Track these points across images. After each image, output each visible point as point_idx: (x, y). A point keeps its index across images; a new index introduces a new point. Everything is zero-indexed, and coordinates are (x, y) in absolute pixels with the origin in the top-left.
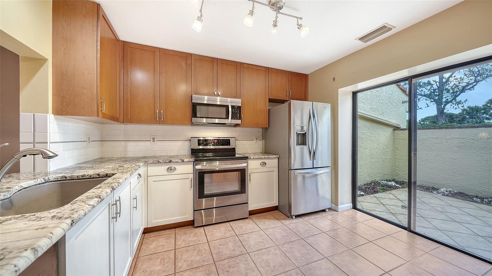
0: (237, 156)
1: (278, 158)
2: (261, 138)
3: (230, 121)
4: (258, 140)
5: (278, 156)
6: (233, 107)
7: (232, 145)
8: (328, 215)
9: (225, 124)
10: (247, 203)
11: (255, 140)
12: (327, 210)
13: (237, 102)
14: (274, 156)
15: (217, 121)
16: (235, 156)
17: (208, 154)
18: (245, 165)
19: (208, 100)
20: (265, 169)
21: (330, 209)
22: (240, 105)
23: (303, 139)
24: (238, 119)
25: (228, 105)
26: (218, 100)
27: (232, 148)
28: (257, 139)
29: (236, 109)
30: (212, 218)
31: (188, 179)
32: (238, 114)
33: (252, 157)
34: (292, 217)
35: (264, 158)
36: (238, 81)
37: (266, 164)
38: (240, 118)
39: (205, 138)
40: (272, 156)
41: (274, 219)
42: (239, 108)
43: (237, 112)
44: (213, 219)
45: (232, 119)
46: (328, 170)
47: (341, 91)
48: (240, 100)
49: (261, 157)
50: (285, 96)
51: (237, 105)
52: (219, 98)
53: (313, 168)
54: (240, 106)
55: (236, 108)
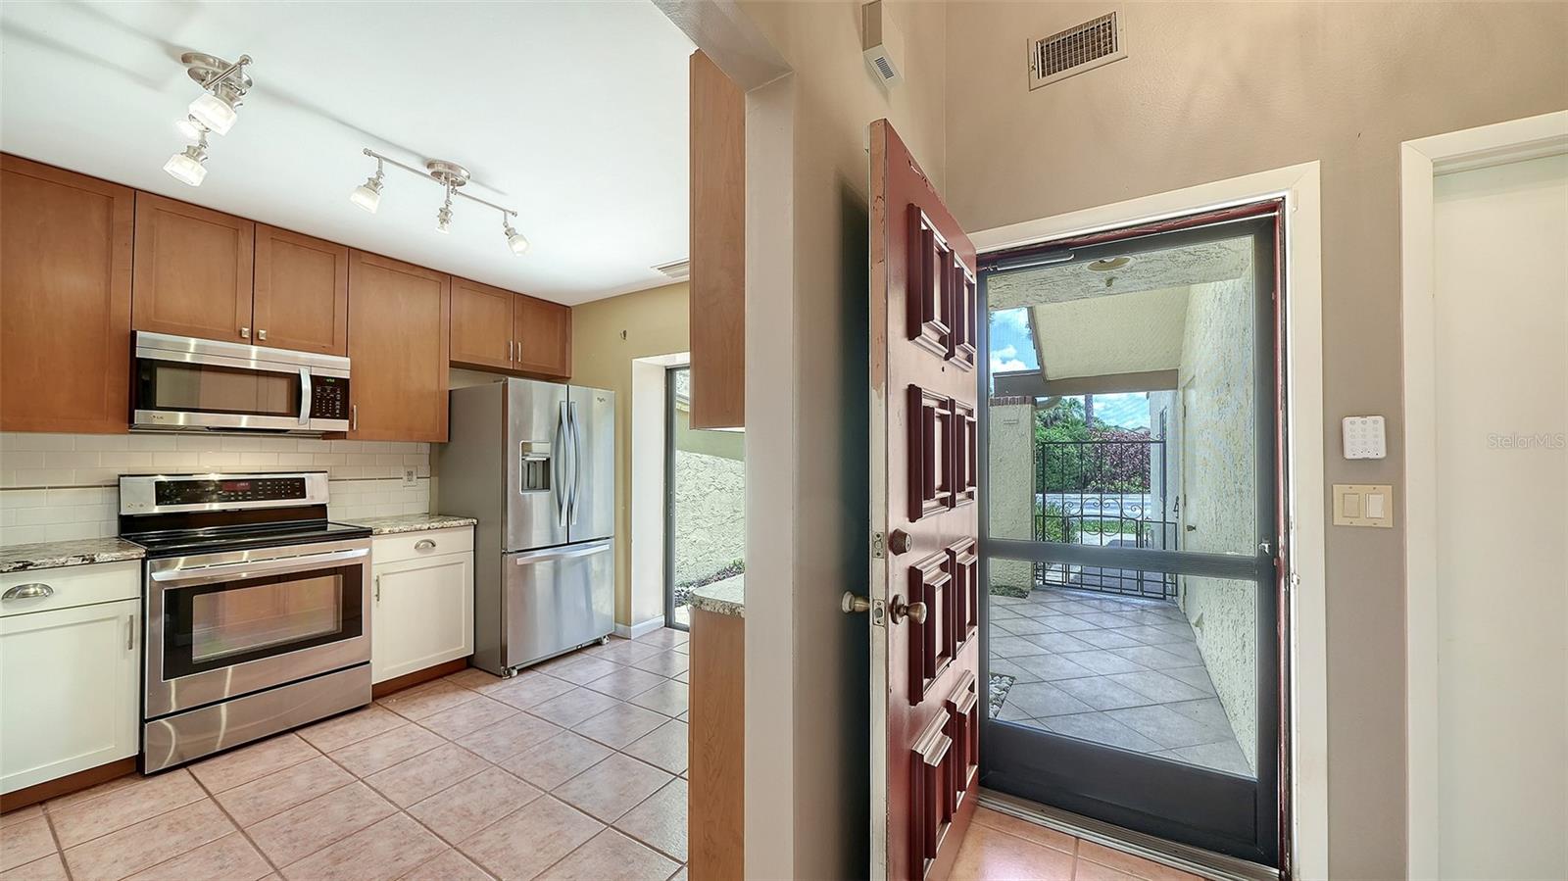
0: (330, 528)
1: (475, 526)
2: (425, 471)
3: (305, 421)
4: (415, 477)
5: (475, 521)
6: (316, 381)
7: (312, 497)
8: (608, 650)
9: (285, 431)
10: (368, 662)
11: (405, 478)
12: (605, 641)
13: (337, 366)
14: (462, 522)
15: (244, 421)
16: (325, 529)
17: (201, 532)
18: (363, 552)
19: (198, 353)
20: (432, 559)
21: (611, 636)
22: (346, 375)
23: (543, 475)
24: (337, 418)
25: (299, 375)
26: (254, 356)
27: (314, 506)
28: (410, 474)
29: (329, 388)
30: (215, 734)
31: (115, 621)
32: (338, 403)
33: (386, 530)
34: (510, 674)
35: (429, 528)
36: (341, 301)
37: (434, 545)
38: (345, 414)
39: (191, 475)
40: (455, 523)
41: (455, 690)
42: (343, 384)
43: (332, 397)
44: (218, 737)
45: (312, 415)
46: (607, 547)
47: (638, 363)
48: (348, 359)
49: (418, 526)
50: (502, 358)
51: (333, 374)
52: (254, 349)
53: (568, 544)
54: (348, 380)
55: (330, 384)
